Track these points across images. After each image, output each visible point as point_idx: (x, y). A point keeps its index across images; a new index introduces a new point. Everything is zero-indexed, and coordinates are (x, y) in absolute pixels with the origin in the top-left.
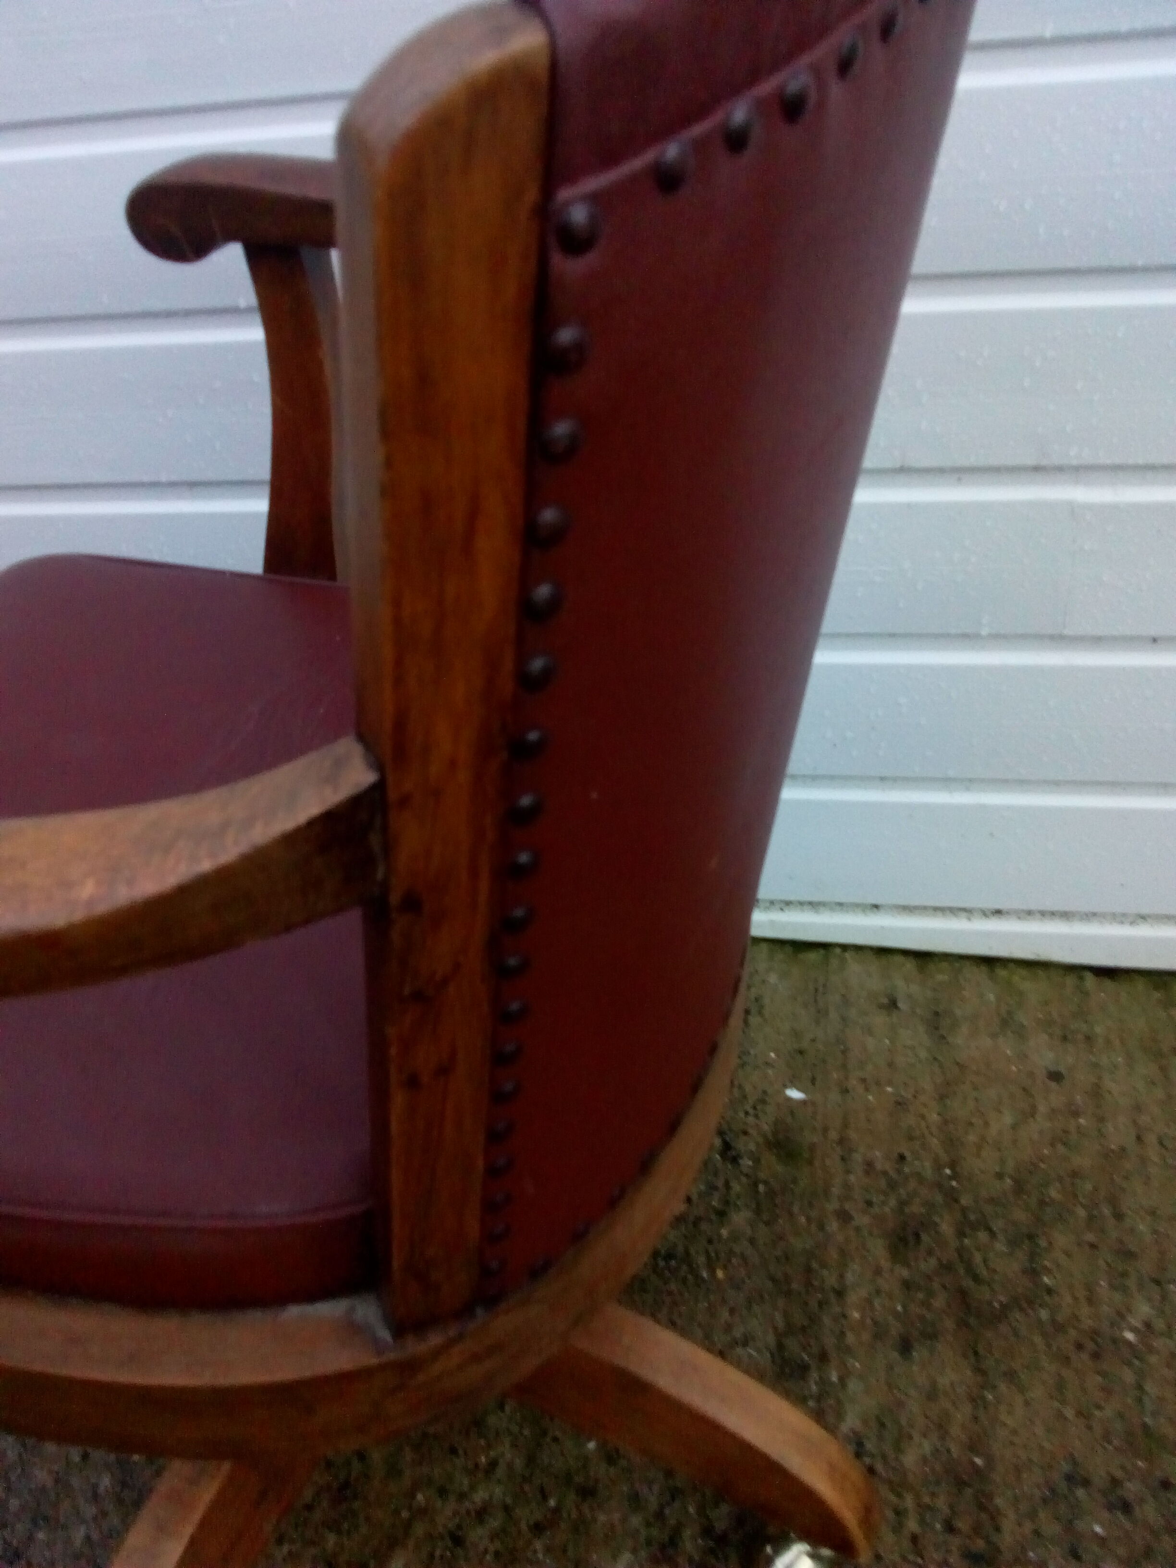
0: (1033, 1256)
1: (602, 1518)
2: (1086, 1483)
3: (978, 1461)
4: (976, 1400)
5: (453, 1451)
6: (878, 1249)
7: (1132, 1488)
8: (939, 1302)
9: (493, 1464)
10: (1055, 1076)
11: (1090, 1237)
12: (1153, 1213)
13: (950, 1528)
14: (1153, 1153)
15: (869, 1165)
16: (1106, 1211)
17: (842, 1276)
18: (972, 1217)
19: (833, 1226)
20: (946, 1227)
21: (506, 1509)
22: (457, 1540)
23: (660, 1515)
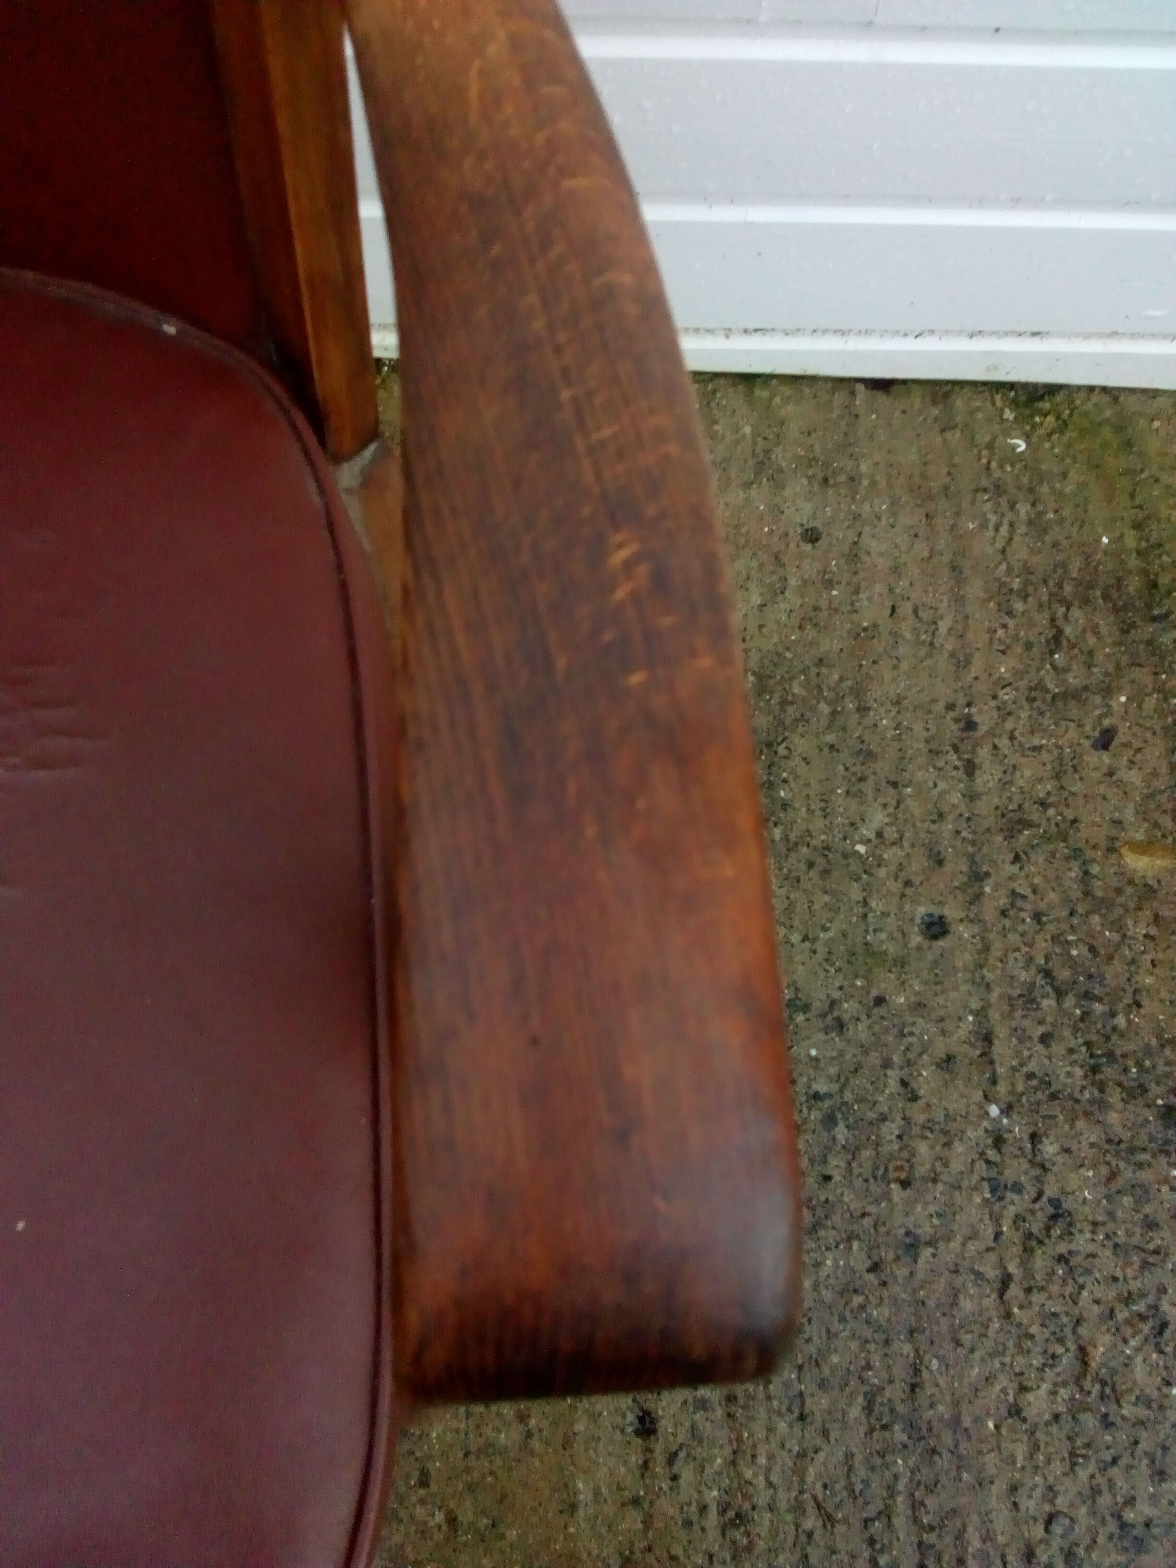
0: (771, 766)
7: (848, 1009)
10: (812, 536)
11: (831, 738)
12: (899, 703)
14: (907, 628)
16: (851, 706)
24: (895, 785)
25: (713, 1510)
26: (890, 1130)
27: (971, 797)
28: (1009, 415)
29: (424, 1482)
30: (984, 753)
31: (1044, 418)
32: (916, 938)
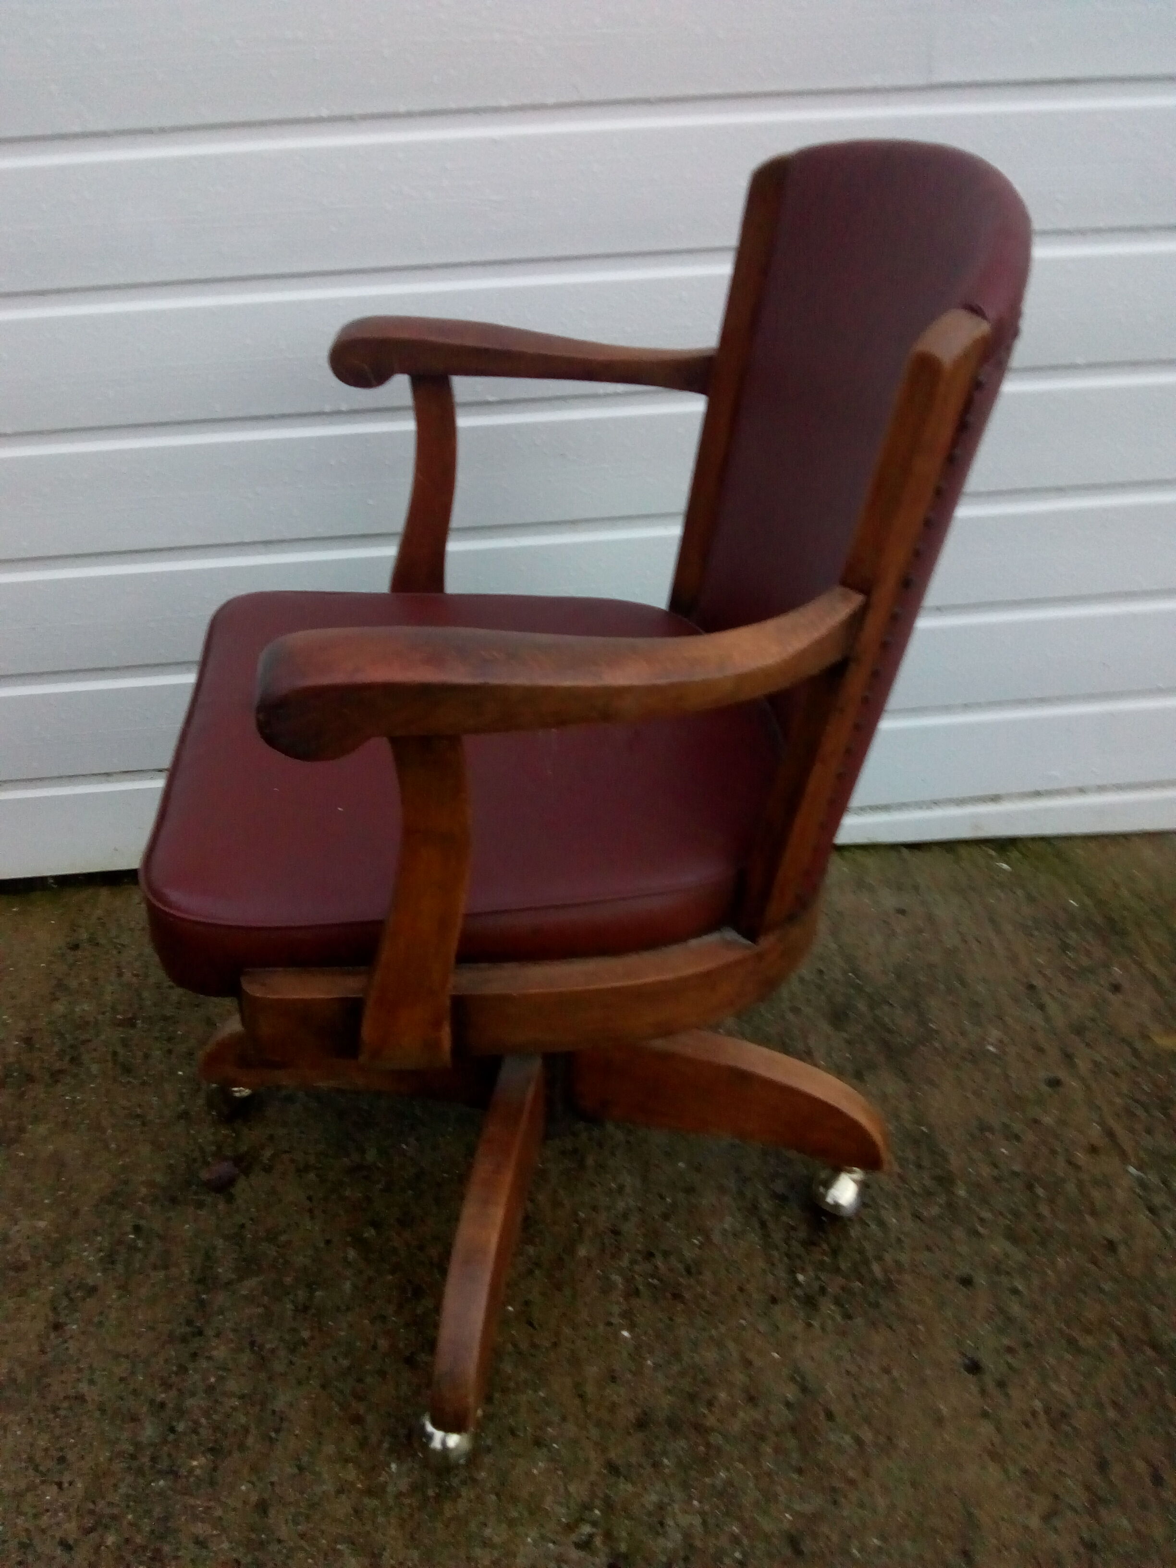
0: (920, 1014)
1: (704, 1202)
2: (990, 1129)
3: (924, 1129)
4: (911, 1097)
5: (592, 1185)
6: (825, 1027)
7: (1017, 1127)
8: (872, 1048)
9: (621, 1188)
10: (902, 912)
11: (950, 998)
12: (984, 980)
13: (919, 1167)
14: (974, 946)
16: (957, 984)
17: (806, 1044)
18: (876, 998)
19: (790, 1016)
20: (862, 1006)
21: (640, 1210)
22: (616, 1232)
23: (740, 1194)
24: (999, 1017)
25: (1041, 1413)
26: (1071, 1188)
27: (1047, 1019)
28: (993, 853)
29: (829, 1416)
30: (1046, 999)
31: (1015, 854)
32: (1044, 1088)
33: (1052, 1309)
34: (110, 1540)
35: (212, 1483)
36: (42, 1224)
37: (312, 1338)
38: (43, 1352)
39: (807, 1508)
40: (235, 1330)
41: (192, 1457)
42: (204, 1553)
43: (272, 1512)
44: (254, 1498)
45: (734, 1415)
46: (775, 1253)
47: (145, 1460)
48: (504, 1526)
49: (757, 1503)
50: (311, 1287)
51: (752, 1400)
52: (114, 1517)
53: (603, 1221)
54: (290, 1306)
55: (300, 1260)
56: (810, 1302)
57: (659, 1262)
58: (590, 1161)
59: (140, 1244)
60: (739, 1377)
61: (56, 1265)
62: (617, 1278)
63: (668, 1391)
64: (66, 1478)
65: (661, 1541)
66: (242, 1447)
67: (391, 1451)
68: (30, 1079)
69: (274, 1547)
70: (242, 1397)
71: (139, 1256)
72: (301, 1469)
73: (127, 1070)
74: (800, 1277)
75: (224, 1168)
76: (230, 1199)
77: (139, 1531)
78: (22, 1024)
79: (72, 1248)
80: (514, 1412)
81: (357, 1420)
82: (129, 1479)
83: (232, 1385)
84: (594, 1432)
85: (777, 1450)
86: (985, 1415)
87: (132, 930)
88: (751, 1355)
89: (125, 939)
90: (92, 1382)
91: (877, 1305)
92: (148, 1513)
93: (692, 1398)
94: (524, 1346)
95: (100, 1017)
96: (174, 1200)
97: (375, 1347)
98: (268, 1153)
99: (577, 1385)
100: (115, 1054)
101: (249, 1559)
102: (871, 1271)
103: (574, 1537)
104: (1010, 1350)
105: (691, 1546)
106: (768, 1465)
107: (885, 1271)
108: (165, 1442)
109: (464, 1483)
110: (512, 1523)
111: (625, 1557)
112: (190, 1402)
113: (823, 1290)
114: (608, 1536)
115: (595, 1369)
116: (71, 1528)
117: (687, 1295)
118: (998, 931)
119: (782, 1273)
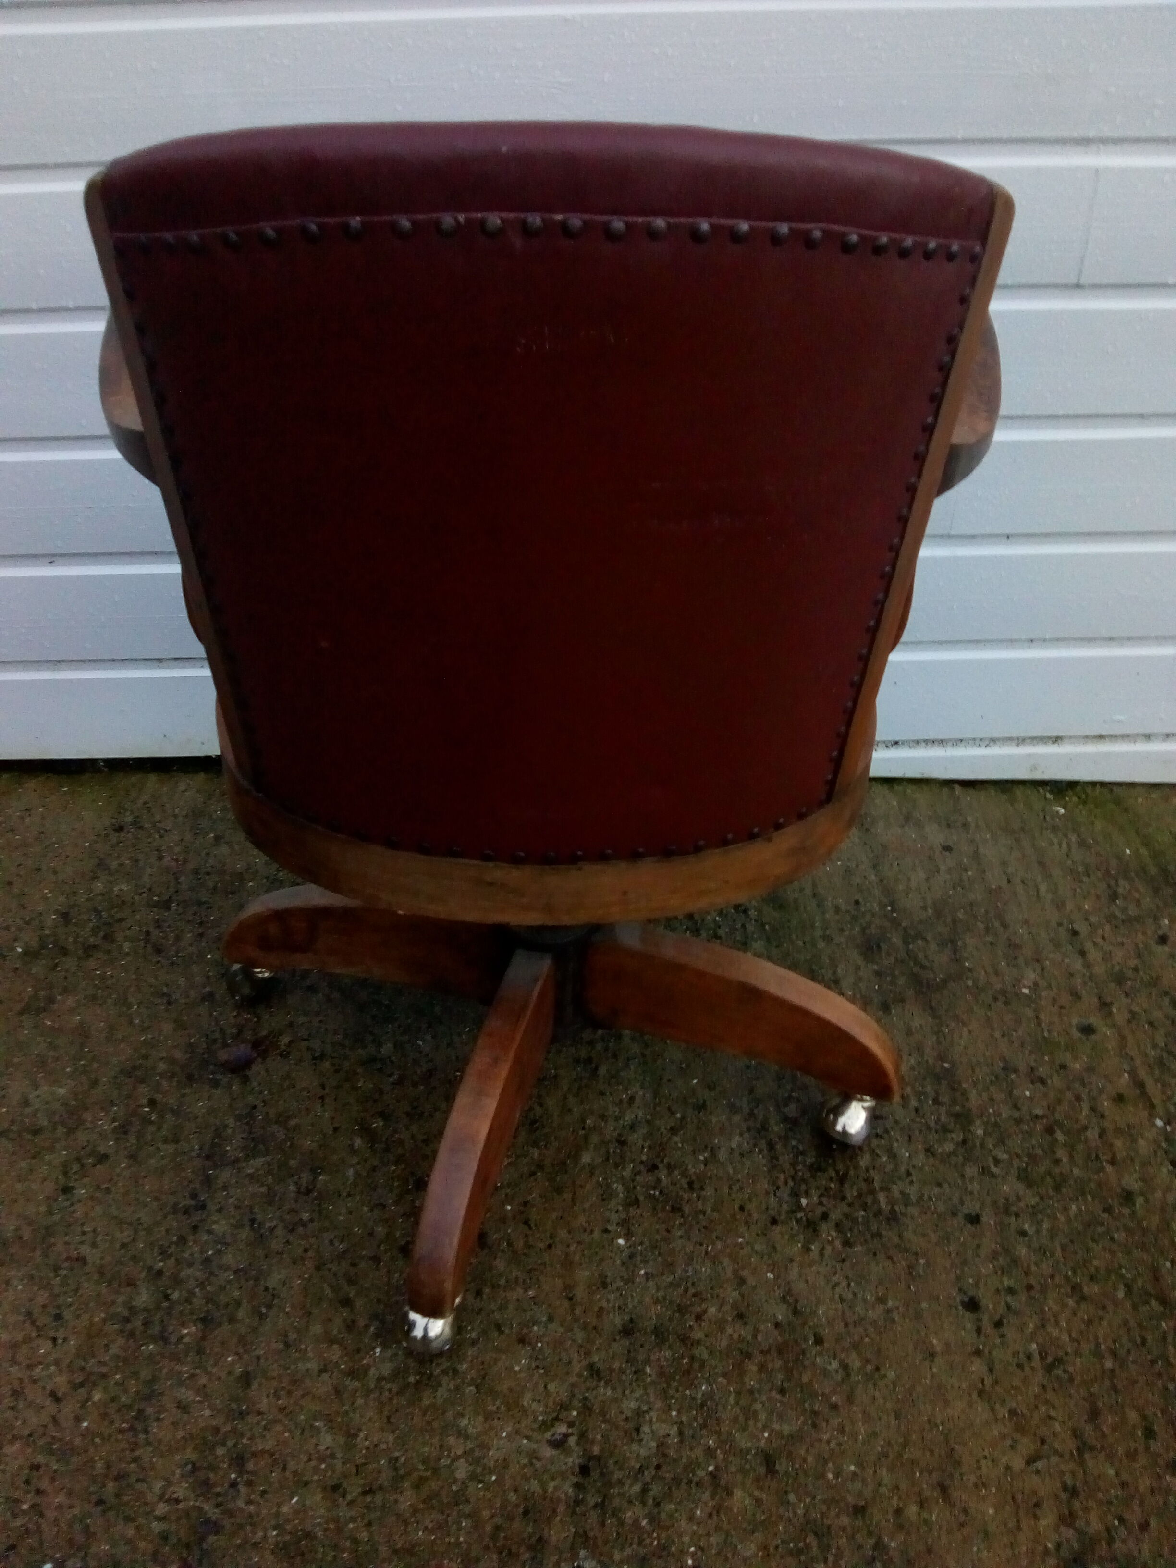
0: (955, 951)
1: (714, 1120)
2: (1015, 1071)
3: (946, 1065)
4: (937, 1033)
5: (603, 1094)
6: (855, 956)
7: (1042, 1071)
8: (901, 981)
9: (632, 1099)
10: (947, 848)
11: (989, 939)
12: (1026, 922)
13: (937, 1102)
14: (1020, 889)
15: (837, 909)
16: (997, 924)
17: (835, 973)
18: (912, 933)
19: (821, 945)
20: (896, 939)
21: (648, 1122)
22: (622, 1143)
23: (751, 1114)
24: (1038, 961)
25: (1036, 1356)
26: (1092, 1134)
27: (1088, 966)
28: (1049, 796)
29: (819, 1341)
30: (1088, 946)
31: (1071, 798)
32: (1076, 1034)
33: (1059, 1253)
34: (97, 1396)
35: (200, 1352)
36: (62, 1091)
37: (312, 1220)
38: (50, 1213)
39: (787, 1429)
40: (237, 1207)
41: (183, 1325)
42: (186, 1417)
43: (255, 1385)
44: (239, 1370)
45: (722, 1330)
46: (782, 1176)
47: (138, 1323)
48: (481, 1418)
49: (735, 1419)
50: (314, 1171)
51: (740, 1316)
52: (104, 1376)
53: (610, 1130)
54: (292, 1188)
55: (308, 1144)
56: (811, 1226)
57: (663, 1175)
58: (603, 1070)
59: (154, 1117)
60: (732, 1295)
61: (71, 1131)
62: (618, 1187)
63: (657, 1302)
64: (60, 1335)
65: (635, 1447)
66: (232, 1320)
67: (377, 1336)
68: (64, 951)
69: (252, 1419)
70: (236, 1272)
71: (152, 1128)
72: (287, 1345)
73: (159, 951)
74: (804, 1201)
75: (242, 1050)
76: (246, 1080)
77: (126, 1391)
78: (62, 899)
79: (87, 1116)
80: (502, 1307)
81: (347, 1302)
82: (121, 1341)
83: (229, 1259)
84: (580, 1336)
85: (762, 1367)
86: (978, 1353)
87: (175, 816)
88: (745, 1273)
89: (168, 824)
90: (94, 1245)
91: (879, 1235)
92: (136, 1374)
93: (681, 1310)
94: (519, 1244)
95: (137, 898)
96: (190, 1078)
97: (371, 1234)
98: (285, 1040)
99: (568, 1287)
100: (148, 933)
101: (228, 1427)
102: (876, 1201)
103: (548, 1435)
104: (1011, 1291)
105: (665, 1455)
106: (751, 1382)
107: (892, 1202)
108: (158, 1307)
109: (445, 1372)
110: (488, 1417)
111: (598, 1459)
112: (186, 1272)
113: (825, 1216)
114: (583, 1435)
115: (587, 1273)
116: (61, 1382)
117: (687, 1209)
118: (1048, 876)
119: (785, 1193)
